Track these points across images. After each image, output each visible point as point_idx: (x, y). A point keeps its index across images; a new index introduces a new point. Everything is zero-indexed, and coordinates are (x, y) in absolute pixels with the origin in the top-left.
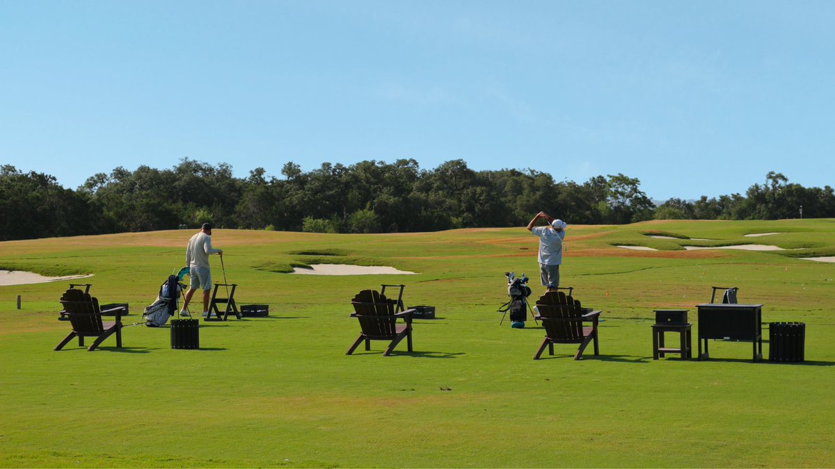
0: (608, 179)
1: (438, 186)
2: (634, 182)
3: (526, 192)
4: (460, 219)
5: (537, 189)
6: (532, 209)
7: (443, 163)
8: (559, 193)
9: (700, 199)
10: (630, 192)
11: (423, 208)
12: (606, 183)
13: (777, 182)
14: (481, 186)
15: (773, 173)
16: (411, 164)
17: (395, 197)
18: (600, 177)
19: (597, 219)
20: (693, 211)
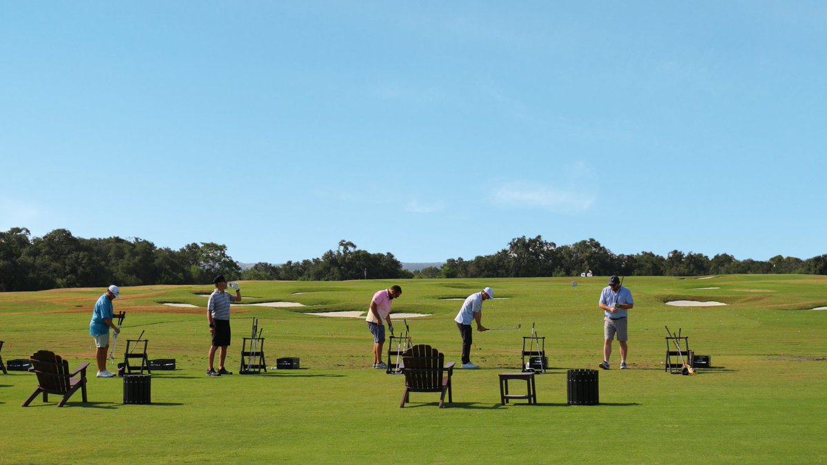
0: (201, 245)
1: (46, 252)
2: (222, 248)
3: (127, 256)
4: (65, 280)
5: (136, 254)
6: (130, 271)
7: (51, 231)
8: (157, 258)
9: (286, 263)
10: (220, 256)
11: (31, 270)
12: (199, 248)
13: (347, 249)
14: (84, 251)
15: (344, 241)
16: (23, 232)
17: (4, 260)
18: (194, 244)
19: (189, 280)
20: (278, 273)
